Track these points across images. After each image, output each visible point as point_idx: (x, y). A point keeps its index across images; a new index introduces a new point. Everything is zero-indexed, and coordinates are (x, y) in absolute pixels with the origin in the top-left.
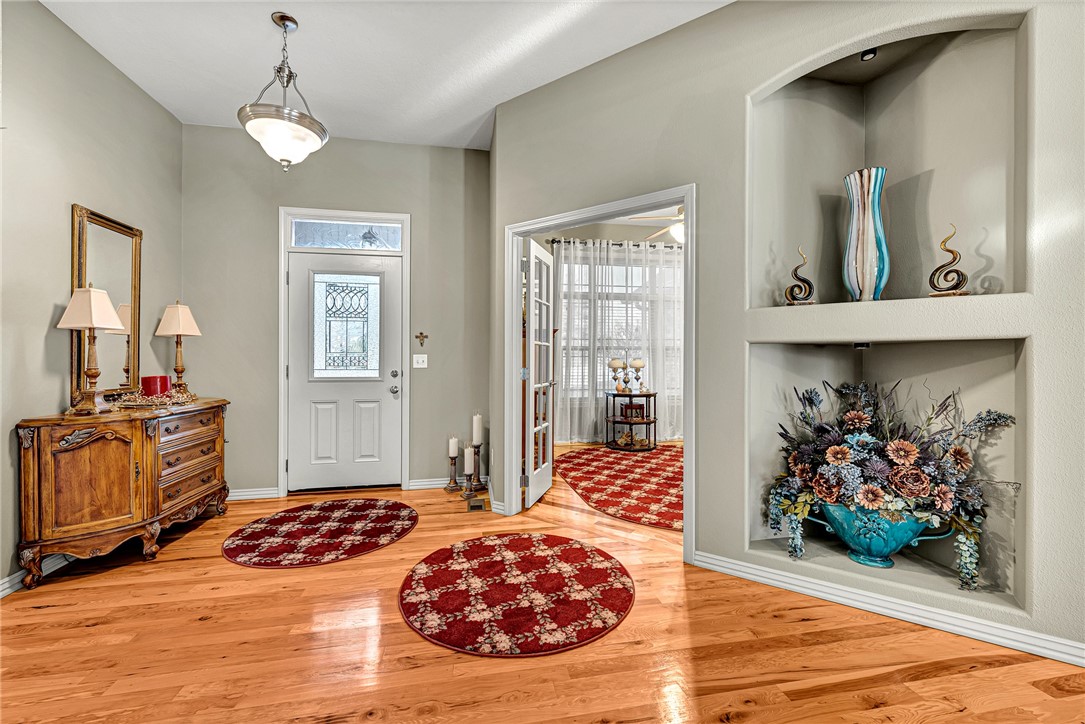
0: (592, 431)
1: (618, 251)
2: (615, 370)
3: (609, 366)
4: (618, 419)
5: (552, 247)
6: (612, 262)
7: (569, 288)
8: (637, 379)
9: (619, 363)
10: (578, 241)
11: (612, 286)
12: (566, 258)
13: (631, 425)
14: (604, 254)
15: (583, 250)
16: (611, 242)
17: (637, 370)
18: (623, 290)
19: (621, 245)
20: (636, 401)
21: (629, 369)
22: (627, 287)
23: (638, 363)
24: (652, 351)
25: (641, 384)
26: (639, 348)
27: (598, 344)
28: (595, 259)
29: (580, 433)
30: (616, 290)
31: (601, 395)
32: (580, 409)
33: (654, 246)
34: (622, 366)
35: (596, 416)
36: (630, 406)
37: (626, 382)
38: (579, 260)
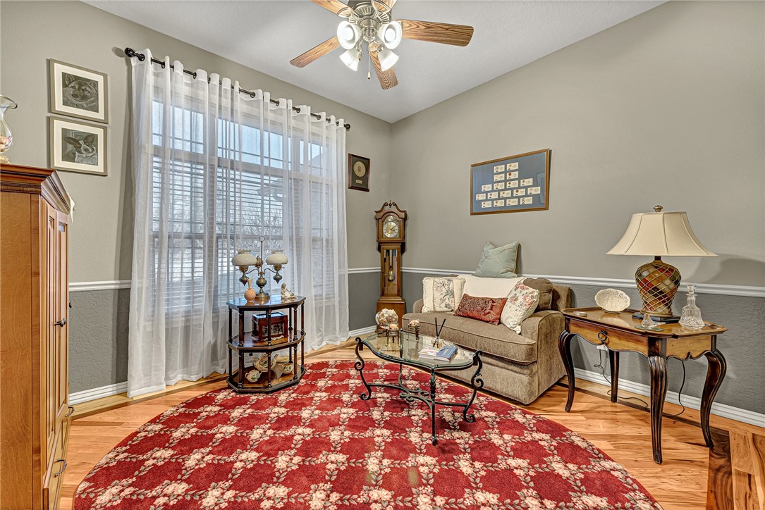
0: (206, 357)
1: (248, 103)
2: (243, 269)
3: (235, 263)
4: (248, 344)
5: (129, 64)
6: (239, 116)
7: (164, 141)
8: (277, 279)
9: (249, 259)
10: (179, 67)
11: (240, 152)
12: (157, 89)
13: (269, 352)
14: (226, 102)
15: (192, 85)
16: (237, 87)
17: (277, 267)
18: (257, 161)
19: (253, 95)
20: (275, 314)
21: (265, 266)
22: (262, 156)
23: (278, 258)
24: (297, 242)
25: (283, 287)
26: (280, 238)
27: (217, 230)
28: (211, 105)
29: (186, 363)
30: (246, 159)
31: (222, 304)
32: (187, 329)
33: (298, 110)
34: (255, 261)
35: (215, 335)
36: (268, 321)
37: (261, 285)
38: (183, 101)
